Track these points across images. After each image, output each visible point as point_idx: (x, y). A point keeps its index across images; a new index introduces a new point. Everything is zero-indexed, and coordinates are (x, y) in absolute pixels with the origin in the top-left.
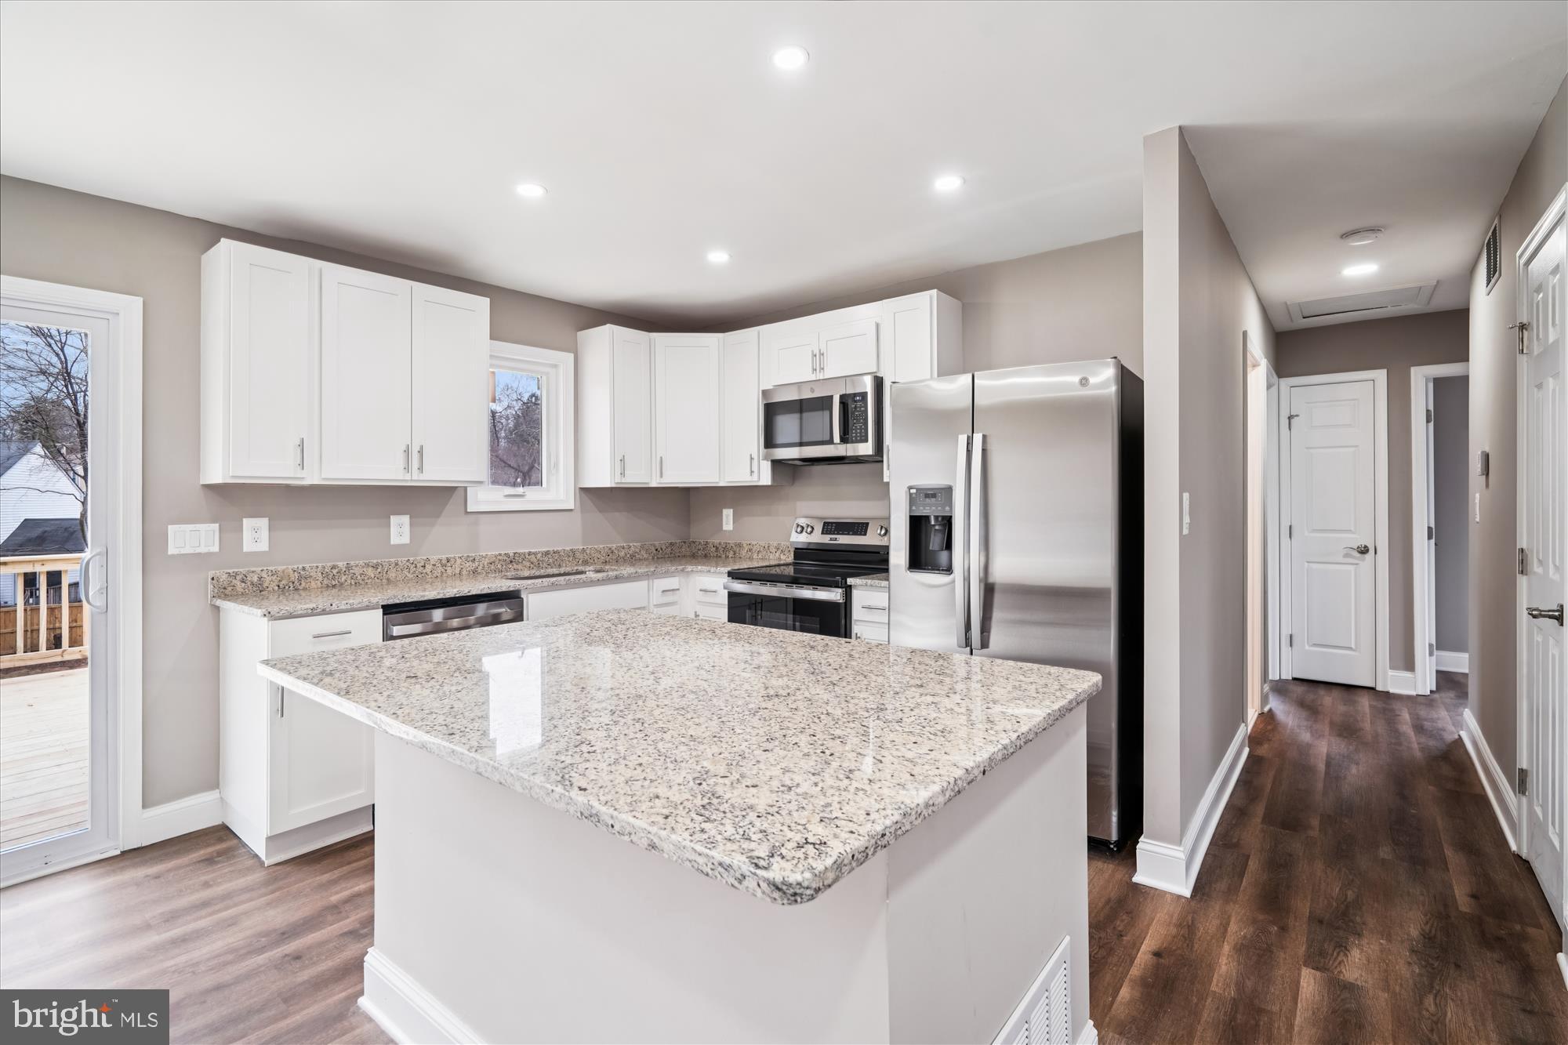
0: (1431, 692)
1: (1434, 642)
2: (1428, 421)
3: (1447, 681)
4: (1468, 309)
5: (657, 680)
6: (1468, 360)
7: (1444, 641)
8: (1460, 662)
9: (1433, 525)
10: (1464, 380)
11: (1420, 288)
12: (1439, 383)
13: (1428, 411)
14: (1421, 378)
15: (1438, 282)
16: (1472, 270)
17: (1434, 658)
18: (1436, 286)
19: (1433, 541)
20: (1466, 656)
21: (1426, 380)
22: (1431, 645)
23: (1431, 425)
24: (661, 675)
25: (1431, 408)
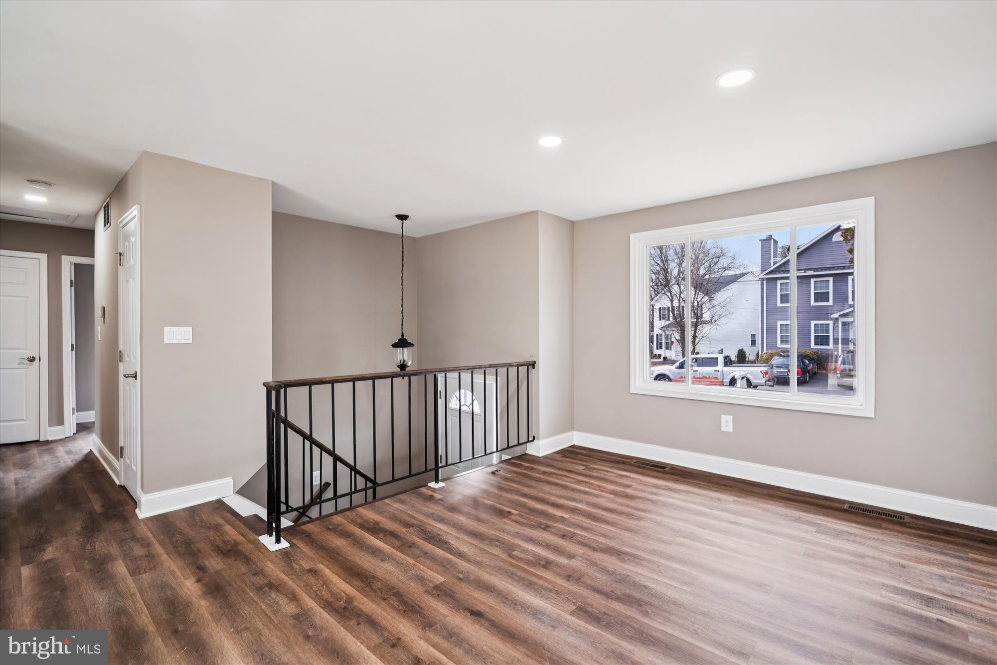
0: (74, 434)
1: (75, 407)
2: (71, 286)
3: (83, 428)
4: (94, 231)
6: (94, 257)
7: (80, 407)
8: (90, 416)
9: (74, 343)
10: (92, 267)
11: (69, 215)
12: (77, 266)
13: (71, 280)
14: (67, 262)
15: (79, 215)
16: (96, 215)
17: (75, 415)
18: (77, 217)
19: (74, 352)
20: (93, 413)
21: (70, 263)
22: (73, 409)
23: (73, 288)
25: (73, 279)
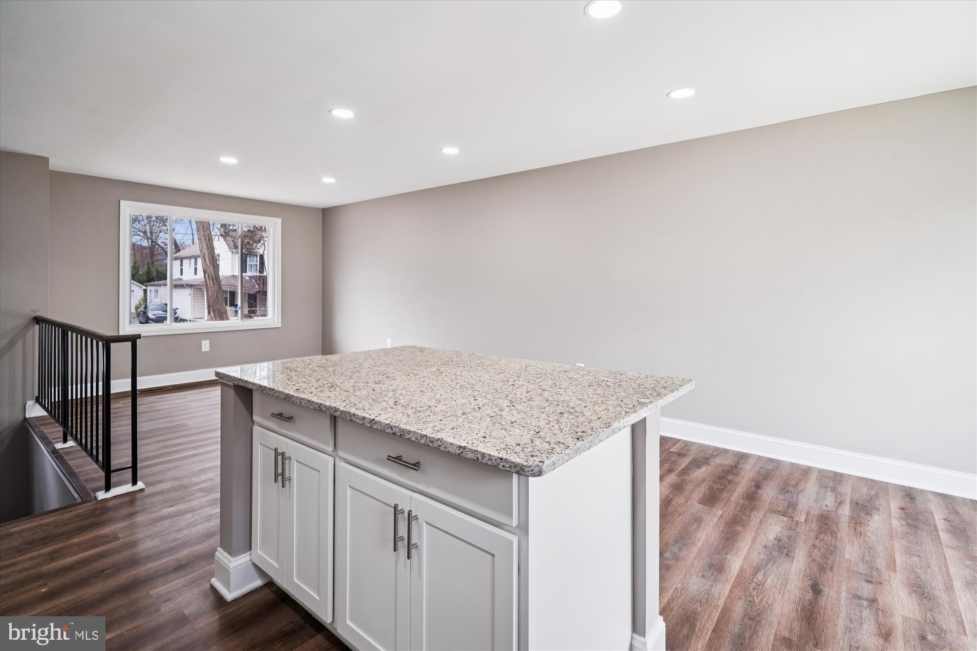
5: (439, 370)
24: (437, 372)
